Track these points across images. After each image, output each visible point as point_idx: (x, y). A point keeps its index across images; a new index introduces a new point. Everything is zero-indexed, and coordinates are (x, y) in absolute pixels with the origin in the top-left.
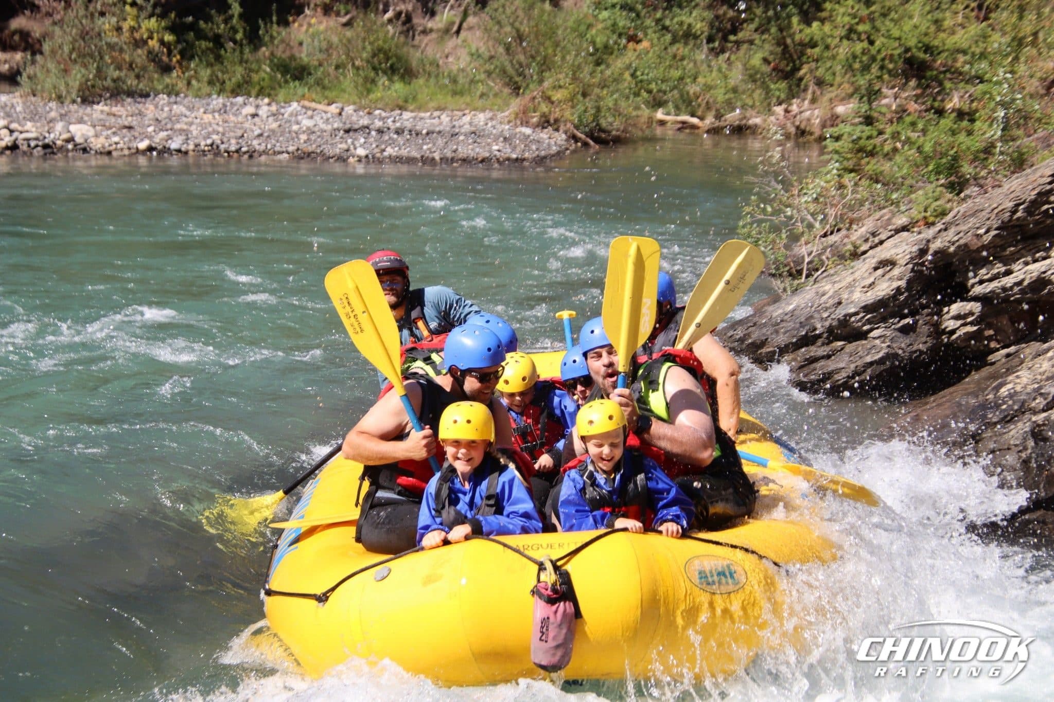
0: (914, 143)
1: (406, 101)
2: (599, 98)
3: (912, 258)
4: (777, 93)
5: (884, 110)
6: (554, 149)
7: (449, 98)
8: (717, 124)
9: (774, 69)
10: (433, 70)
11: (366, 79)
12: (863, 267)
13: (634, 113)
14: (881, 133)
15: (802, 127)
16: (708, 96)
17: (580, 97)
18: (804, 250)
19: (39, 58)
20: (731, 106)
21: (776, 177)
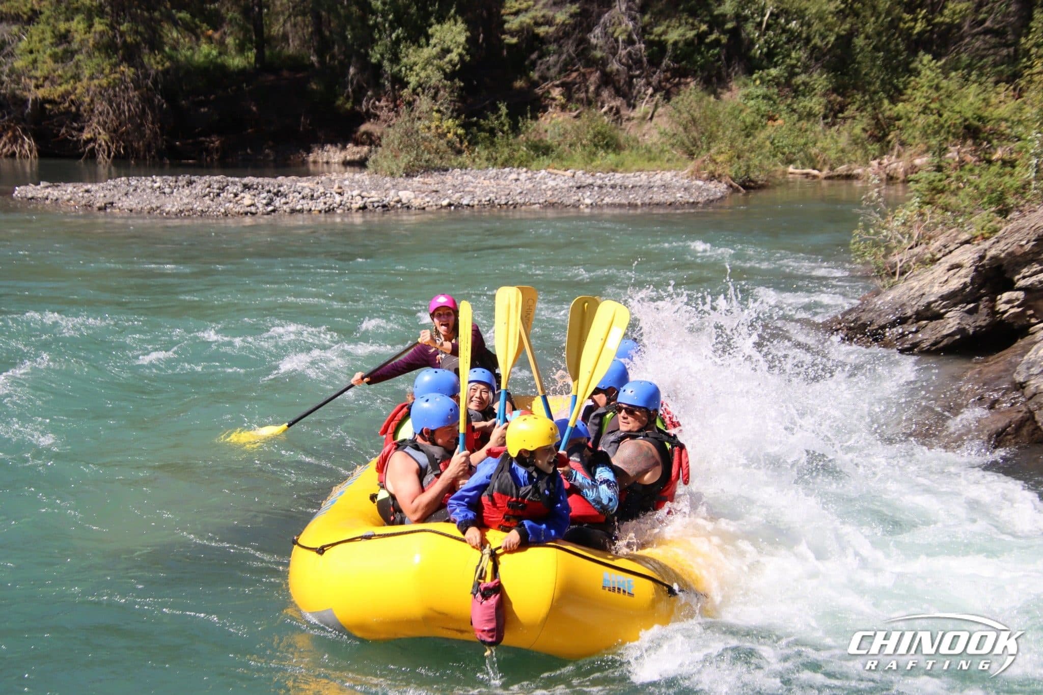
0: (972, 183)
1: (617, 166)
2: (749, 159)
3: (974, 262)
4: (873, 152)
5: (950, 161)
6: (719, 195)
7: (646, 162)
8: (831, 174)
9: (870, 136)
10: (635, 144)
11: (590, 152)
12: (939, 270)
13: (774, 169)
14: (948, 177)
15: (891, 174)
16: (824, 155)
17: (735, 159)
18: (897, 259)
19: (379, 149)
20: (840, 162)
21: (875, 210)
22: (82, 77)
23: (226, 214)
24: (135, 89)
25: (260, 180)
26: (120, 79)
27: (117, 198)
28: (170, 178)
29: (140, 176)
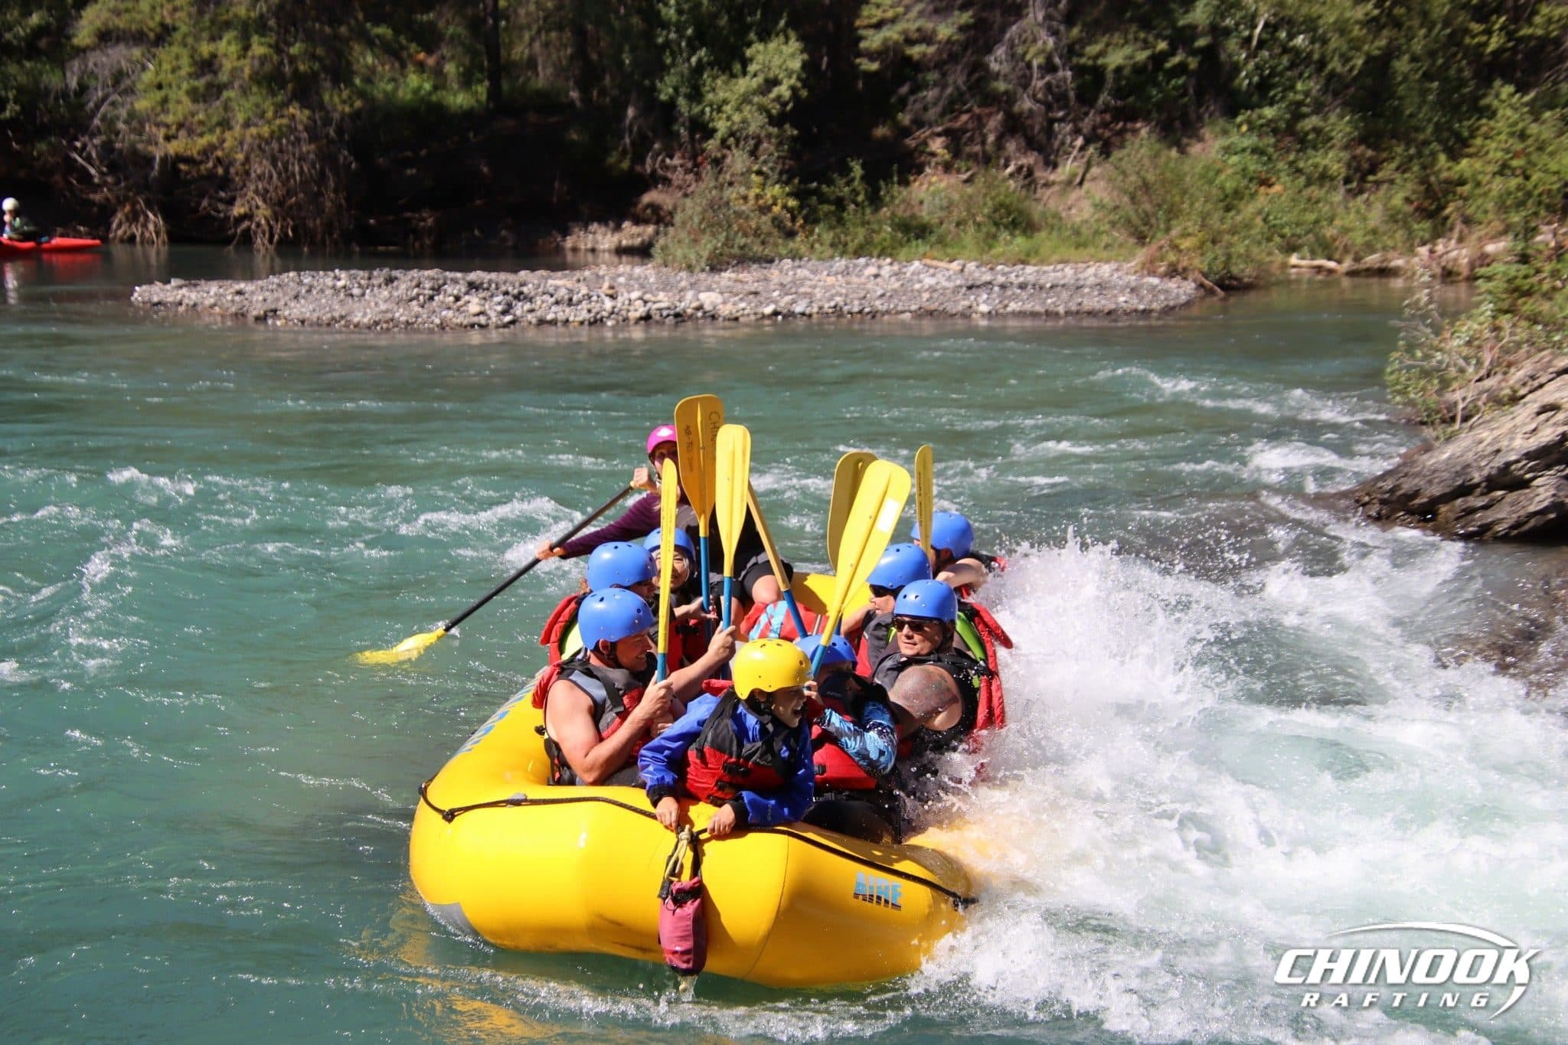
1: (1028, 255)
2: (1230, 245)
4: (1421, 233)
5: (1541, 247)
6: (1183, 299)
7: (1072, 250)
8: (1356, 267)
9: (1417, 209)
10: (1055, 224)
11: (988, 235)
12: (1524, 413)
13: (1268, 259)
14: (1538, 271)
15: (1449, 266)
16: (1346, 239)
17: (1209, 244)
18: (1457, 396)
19: (671, 230)
20: (1370, 248)
21: (1424, 321)
22: (233, 123)
23: (442, 327)
24: (311, 141)
25: (493, 276)
26: (289, 126)
27: (282, 303)
28: (361, 273)
29: (317, 270)
